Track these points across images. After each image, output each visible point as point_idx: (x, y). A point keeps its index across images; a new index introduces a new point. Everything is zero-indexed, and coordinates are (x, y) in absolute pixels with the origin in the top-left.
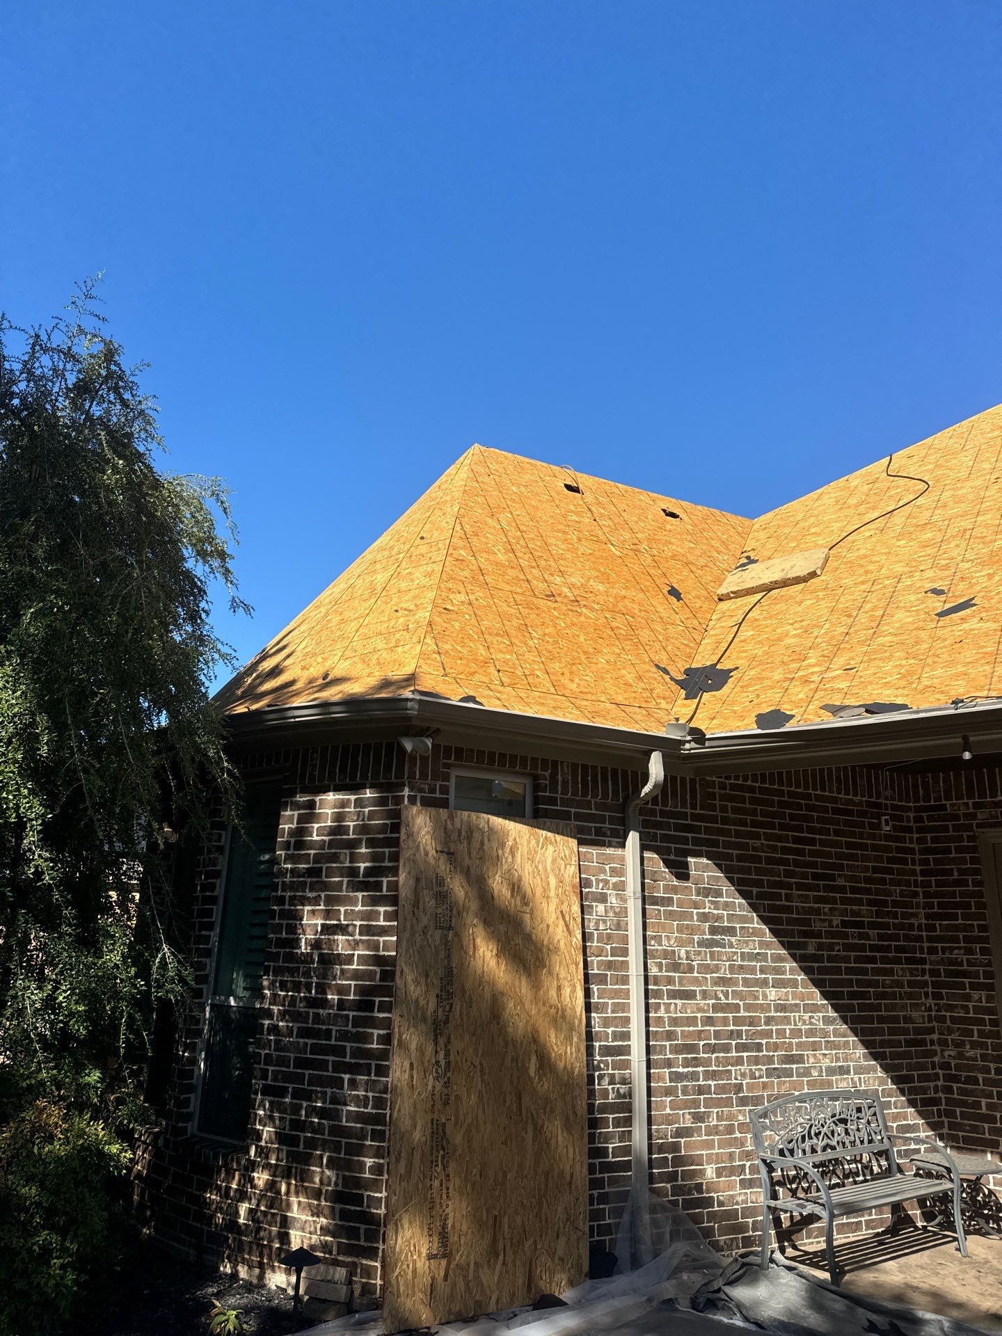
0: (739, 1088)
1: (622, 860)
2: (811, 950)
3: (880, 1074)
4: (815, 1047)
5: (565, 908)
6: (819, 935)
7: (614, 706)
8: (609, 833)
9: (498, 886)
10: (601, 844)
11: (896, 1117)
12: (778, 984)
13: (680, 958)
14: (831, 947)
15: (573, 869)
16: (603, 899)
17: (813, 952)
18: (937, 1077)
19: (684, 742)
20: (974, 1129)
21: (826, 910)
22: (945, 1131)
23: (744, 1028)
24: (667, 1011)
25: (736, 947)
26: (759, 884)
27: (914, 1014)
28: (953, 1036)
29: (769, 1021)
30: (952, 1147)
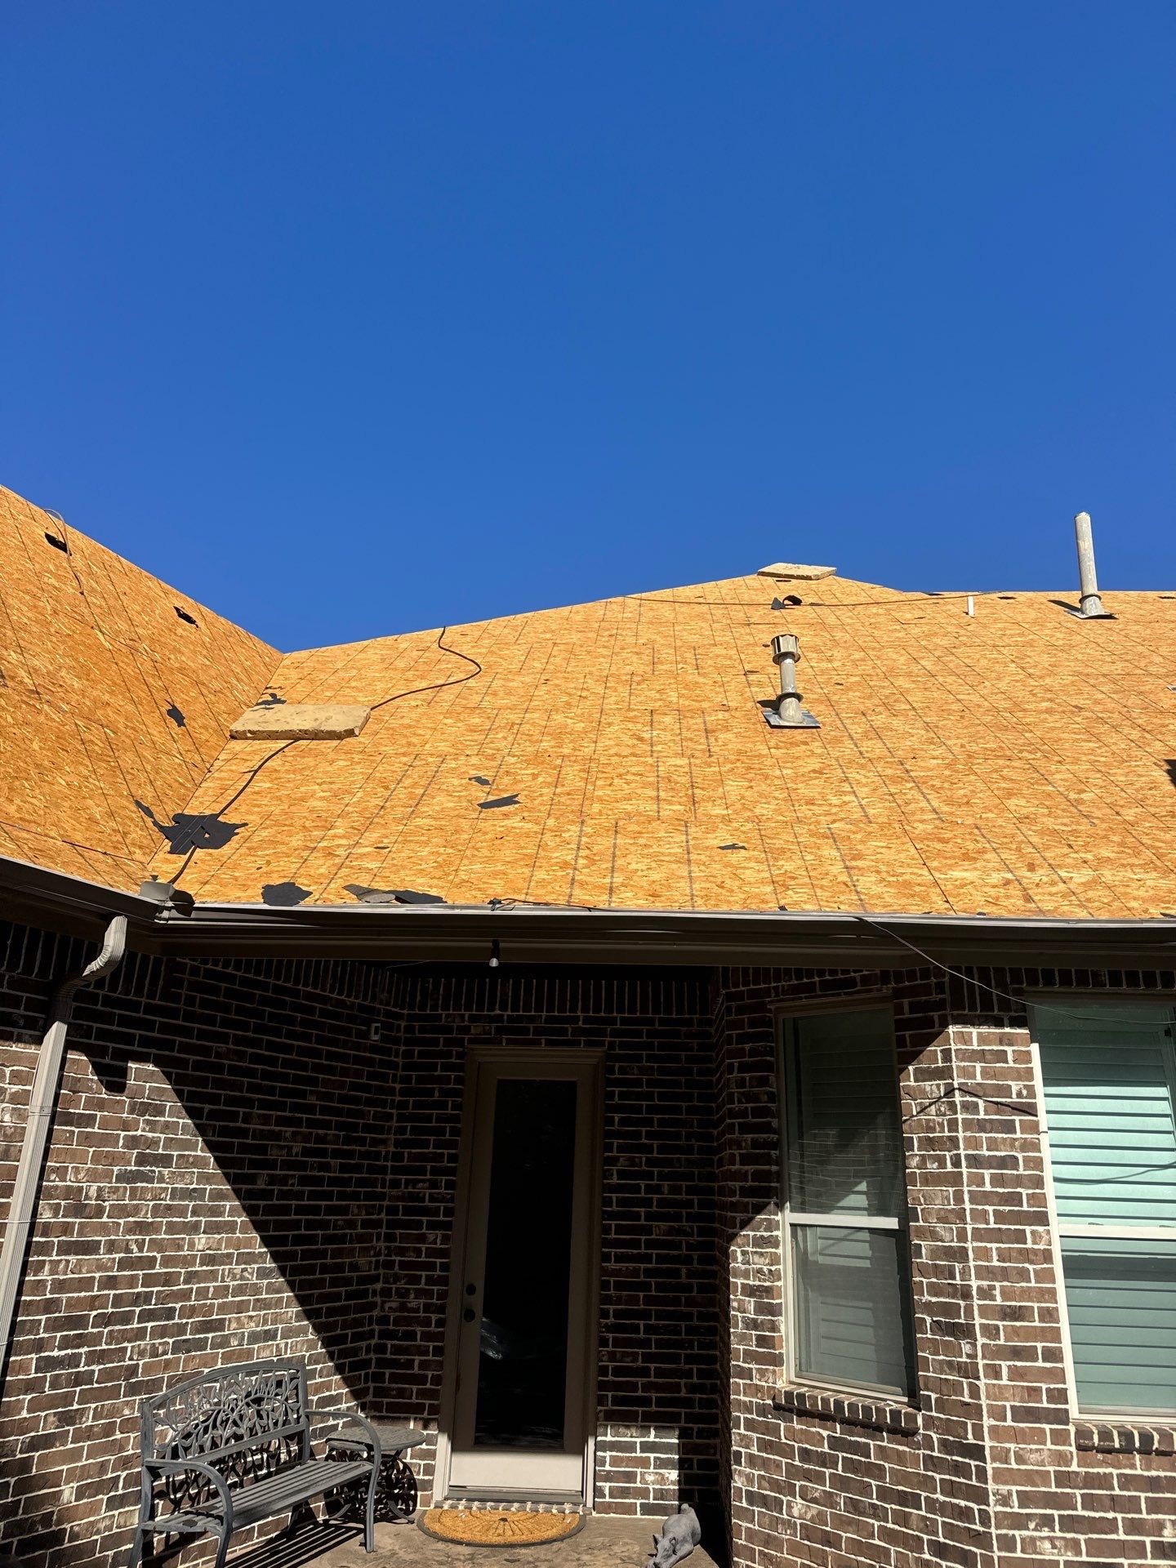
1: (33, 1061)
2: (261, 1185)
3: (311, 1337)
4: (241, 1307)
6: (271, 1165)
7: (68, 846)
8: (22, 1022)
11: (319, 1388)
12: (212, 1228)
13: (87, 1197)
14: (283, 1180)
17: (263, 1187)
18: (371, 1334)
19: (162, 909)
20: (401, 1393)
21: (288, 1135)
22: (370, 1398)
23: (155, 1289)
24: (53, 1272)
25: (167, 1181)
26: (214, 1099)
27: (362, 1261)
28: (398, 1285)
29: (190, 1277)
30: (373, 1418)
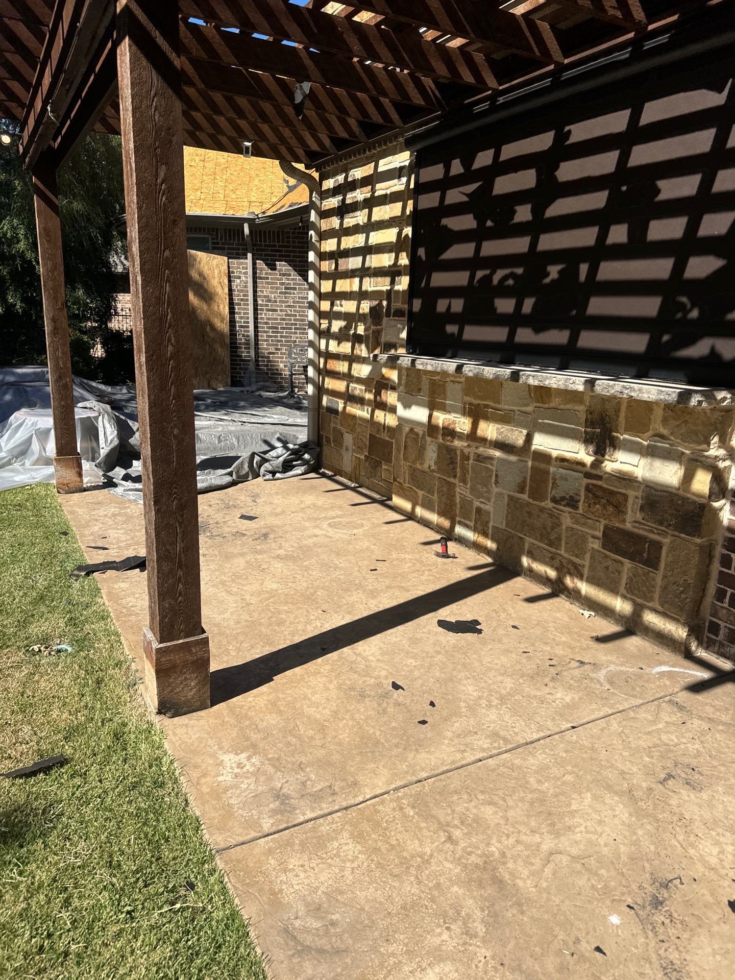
0: (295, 341)
1: (246, 263)
5: (221, 280)
8: (242, 254)
9: (194, 274)
10: (239, 258)
13: (271, 298)
15: (226, 267)
16: (239, 278)
19: (255, 219)
25: (296, 294)
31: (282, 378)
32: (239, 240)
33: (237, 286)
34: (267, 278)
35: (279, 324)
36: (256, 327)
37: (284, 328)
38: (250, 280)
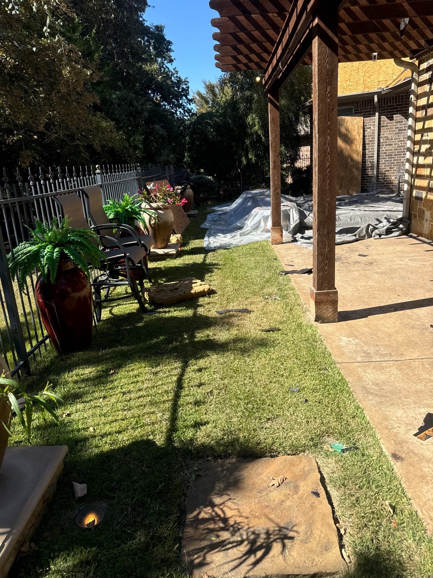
5: (359, 131)
9: (343, 130)
10: (370, 117)
15: (362, 123)
16: (370, 128)
31: (393, 186)
32: (371, 106)
33: (368, 133)
34: (387, 126)
35: (393, 152)
36: (378, 156)
37: (396, 155)
38: (377, 129)
